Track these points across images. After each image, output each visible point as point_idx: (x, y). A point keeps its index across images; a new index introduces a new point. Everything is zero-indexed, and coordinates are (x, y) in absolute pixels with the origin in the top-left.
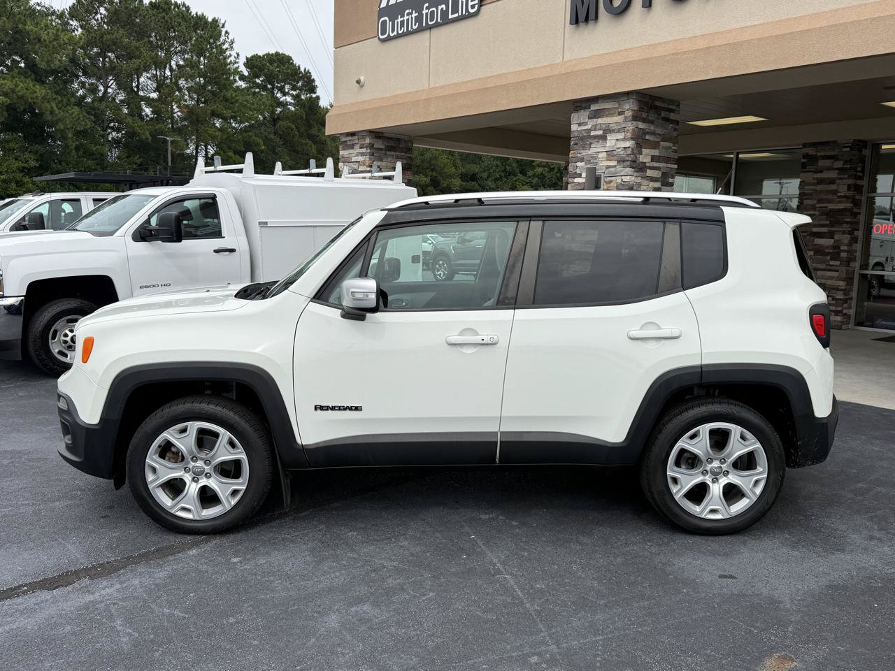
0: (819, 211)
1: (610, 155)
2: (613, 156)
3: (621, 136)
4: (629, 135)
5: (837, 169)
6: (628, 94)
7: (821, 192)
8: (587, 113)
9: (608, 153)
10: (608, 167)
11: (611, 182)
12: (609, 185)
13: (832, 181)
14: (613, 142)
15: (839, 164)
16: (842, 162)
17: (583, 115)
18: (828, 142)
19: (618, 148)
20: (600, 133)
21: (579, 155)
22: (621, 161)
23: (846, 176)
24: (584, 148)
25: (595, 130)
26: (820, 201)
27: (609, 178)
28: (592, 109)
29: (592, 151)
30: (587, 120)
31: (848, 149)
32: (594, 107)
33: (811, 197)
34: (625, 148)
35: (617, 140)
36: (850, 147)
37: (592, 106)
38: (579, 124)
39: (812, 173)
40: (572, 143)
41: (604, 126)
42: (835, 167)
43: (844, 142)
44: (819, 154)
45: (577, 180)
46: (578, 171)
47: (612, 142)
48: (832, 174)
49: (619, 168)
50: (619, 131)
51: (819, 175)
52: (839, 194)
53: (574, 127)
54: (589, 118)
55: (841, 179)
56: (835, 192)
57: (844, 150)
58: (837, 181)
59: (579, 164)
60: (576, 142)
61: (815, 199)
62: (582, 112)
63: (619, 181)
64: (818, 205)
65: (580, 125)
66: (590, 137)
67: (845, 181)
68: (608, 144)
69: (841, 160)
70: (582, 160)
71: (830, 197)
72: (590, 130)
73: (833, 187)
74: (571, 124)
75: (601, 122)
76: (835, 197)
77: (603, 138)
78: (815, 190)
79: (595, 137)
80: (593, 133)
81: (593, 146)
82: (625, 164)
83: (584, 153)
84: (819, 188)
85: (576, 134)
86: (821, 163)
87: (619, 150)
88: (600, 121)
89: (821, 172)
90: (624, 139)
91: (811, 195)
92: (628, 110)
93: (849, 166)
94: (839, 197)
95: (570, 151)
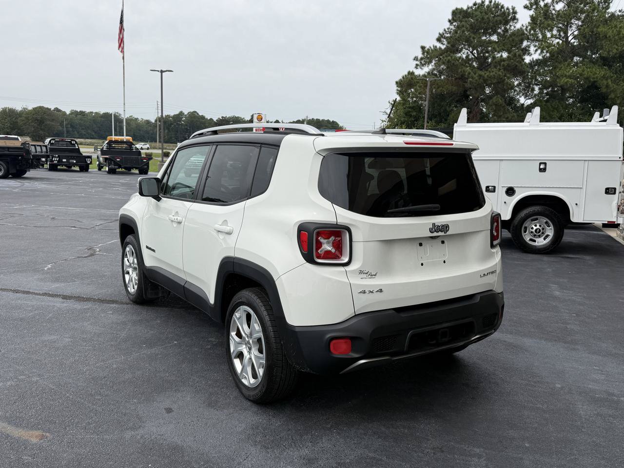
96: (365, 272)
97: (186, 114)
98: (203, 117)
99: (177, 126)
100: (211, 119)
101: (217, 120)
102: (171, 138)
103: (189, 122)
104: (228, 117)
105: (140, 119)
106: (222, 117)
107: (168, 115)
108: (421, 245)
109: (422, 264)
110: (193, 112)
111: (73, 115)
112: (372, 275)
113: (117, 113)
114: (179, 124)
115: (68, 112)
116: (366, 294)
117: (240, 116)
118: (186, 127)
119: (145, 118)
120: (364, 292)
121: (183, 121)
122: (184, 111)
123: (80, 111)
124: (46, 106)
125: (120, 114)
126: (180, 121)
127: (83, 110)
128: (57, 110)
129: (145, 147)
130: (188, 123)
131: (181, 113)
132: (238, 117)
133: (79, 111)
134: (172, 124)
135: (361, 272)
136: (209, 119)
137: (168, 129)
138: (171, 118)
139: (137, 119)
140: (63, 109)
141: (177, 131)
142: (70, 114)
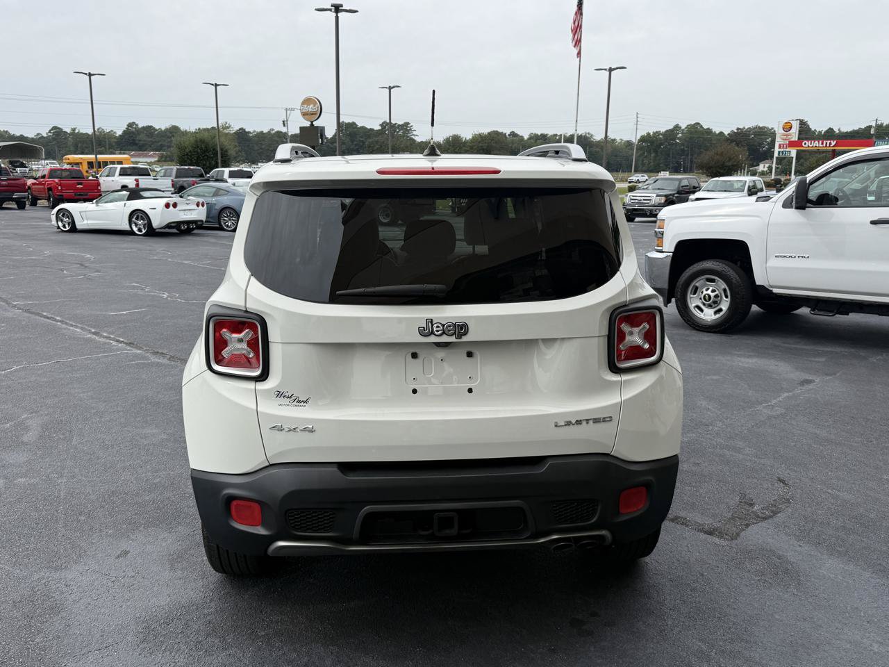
96: (287, 394)
97: (683, 128)
98: (709, 131)
99: (668, 147)
100: (721, 133)
101: (729, 134)
102: (658, 165)
103: (687, 139)
104: (746, 128)
105: (618, 140)
106: (738, 129)
107: (657, 132)
108: (414, 356)
109: (415, 391)
110: (694, 124)
111: (532, 141)
112: (299, 402)
113: (589, 134)
114: (673, 144)
115: (526, 137)
116: (283, 431)
117: (767, 126)
118: (682, 147)
119: (626, 139)
120: (281, 429)
121: (679, 139)
122: (680, 125)
123: (541, 134)
124: (500, 130)
125: (592, 135)
126: (674, 139)
127: (545, 132)
128: (513, 134)
129: (642, 179)
130: (686, 141)
131: (677, 127)
132: (764, 128)
133: (539, 134)
134: (661, 144)
135: (280, 394)
136: (717, 133)
137: (656, 152)
138: (661, 136)
139: (615, 140)
140: (520, 133)
141: (669, 155)
142: (528, 139)
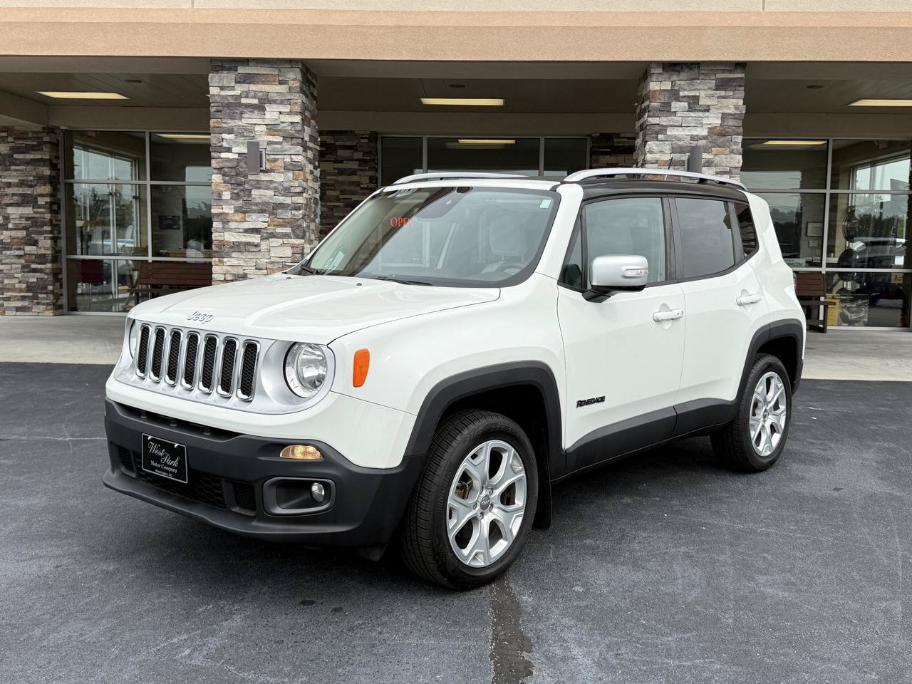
0: (343, 202)
1: (272, 129)
2: (277, 130)
3: (286, 109)
4: (297, 108)
5: (357, 160)
6: (291, 62)
7: (343, 183)
8: (232, 75)
9: (269, 127)
10: (270, 143)
11: (276, 160)
12: (273, 165)
13: (353, 173)
14: (276, 115)
15: (359, 155)
16: (362, 153)
17: (228, 78)
18: (346, 132)
19: (283, 122)
20: (255, 101)
21: (224, 125)
22: (288, 137)
23: (367, 168)
24: (232, 118)
25: (247, 97)
26: (343, 192)
27: (273, 156)
28: (239, 72)
29: (244, 122)
30: (233, 84)
31: (367, 141)
32: (241, 70)
33: (333, 188)
34: (292, 123)
35: (280, 113)
36: (369, 139)
37: (239, 68)
38: (219, 87)
39: (332, 163)
40: (212, 110)
41: (260, 94)
42: (355, 158)
43: (362, 132)
44: (337, 143)
45: (224, 155)
46: (225, 144)
47: (272, 113)
48: (353, 165)
49: (286, 146)
50: (282, 102)
51: (339, 166)
52: (362, 186)
53: (214, 91)
54: (236, 82)
55: (362, 170)
56: (358, 184)
57: (363, 141)
58: (359, 173)
59: (225, 136)
60: (221, 108)
61: (337, 190)
62: (225, 74)
63: (287, 159)
64: (341, 197)
65: (222, 88)
66: (241, 105)
67: (367, 173)
68: (268, 116)
69: (360, 151)
70: (230, 131)
71: (353, 188)
72: (240, 97)
73: (355, 178)
74: (208, 86)
75: (254, 89)
76: (358, 188)
77: (260, 108)
78: (336, 181)
79: (248, 106)
80: (244, 101)
81: (245, 116)
82: (294, 141)
83: (232, 123)
84: (341, 178)
85: (218, 99)
86: (341, 153)
87: (285, 125)
88: (253, 87)
89: (341, 162)
90: (290, 113)
91: (332, 185)
92: (293, 80)
93: (369, 158)
94: (362, 189)
95: (210, 118)
